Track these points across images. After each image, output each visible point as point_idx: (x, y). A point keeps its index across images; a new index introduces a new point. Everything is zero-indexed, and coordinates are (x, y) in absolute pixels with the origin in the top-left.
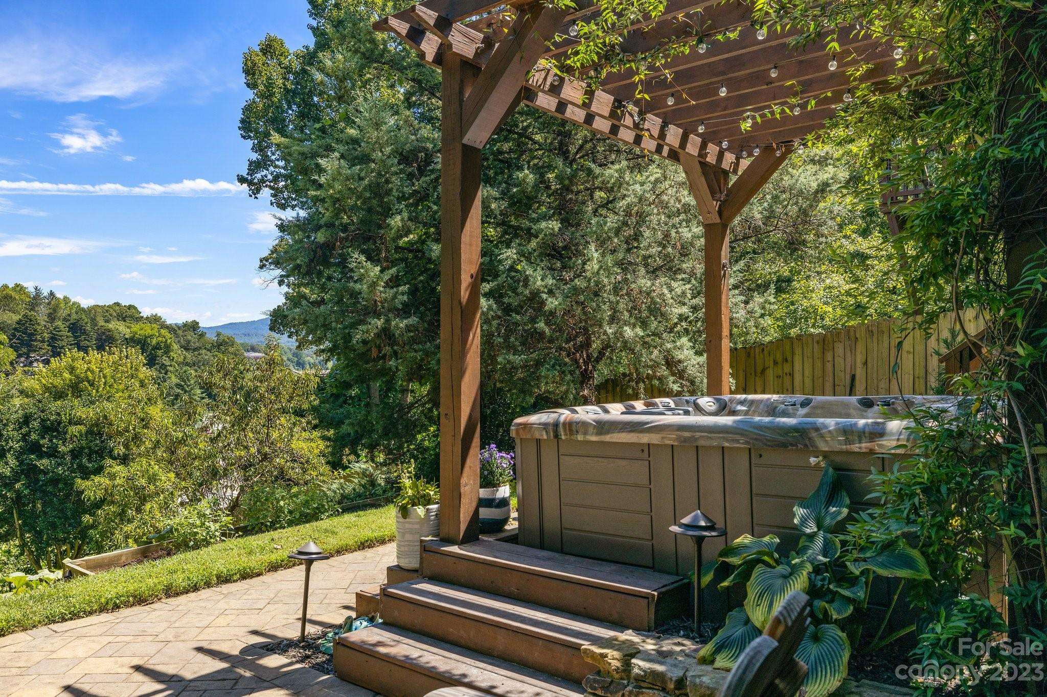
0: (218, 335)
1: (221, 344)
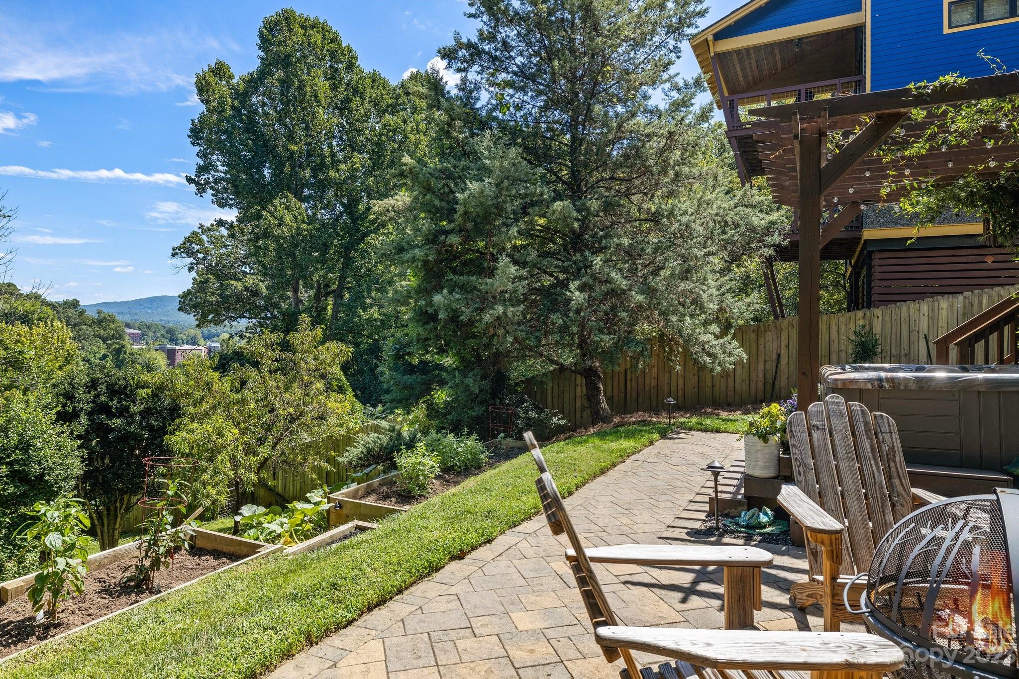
0: (99, 312)
1: (102, 321)
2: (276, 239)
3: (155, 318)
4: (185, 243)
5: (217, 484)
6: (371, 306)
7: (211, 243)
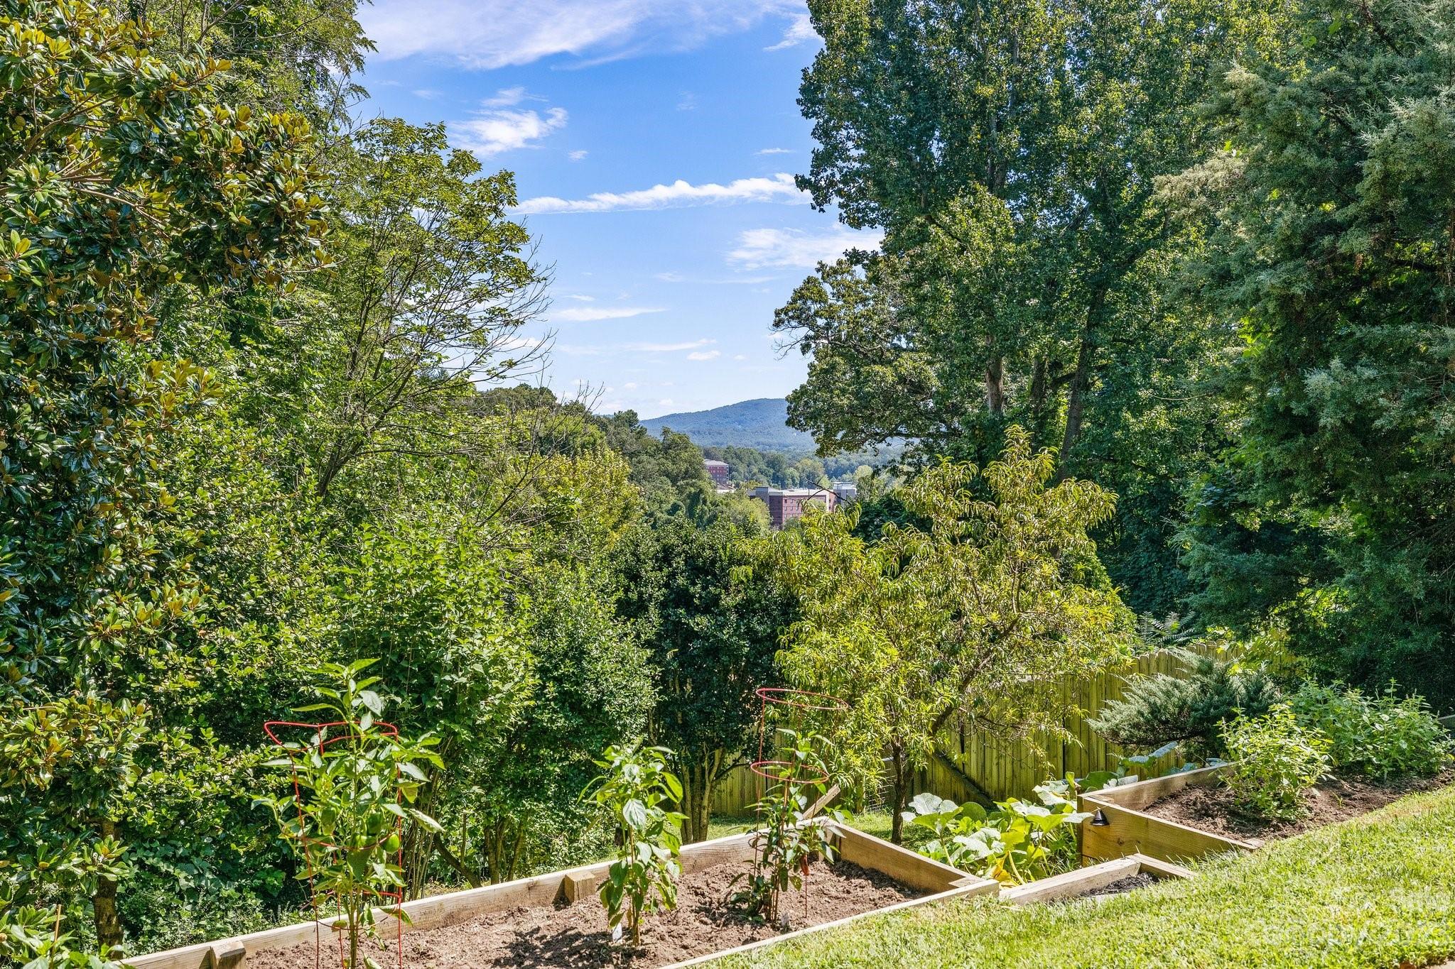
0: (665, 432)
1: (670, 447)
2: (956, 279)
3: (747, 441)
4: (794, 301)
5: (861, 748)
6: (1151, 404)
7: (838, 296)
